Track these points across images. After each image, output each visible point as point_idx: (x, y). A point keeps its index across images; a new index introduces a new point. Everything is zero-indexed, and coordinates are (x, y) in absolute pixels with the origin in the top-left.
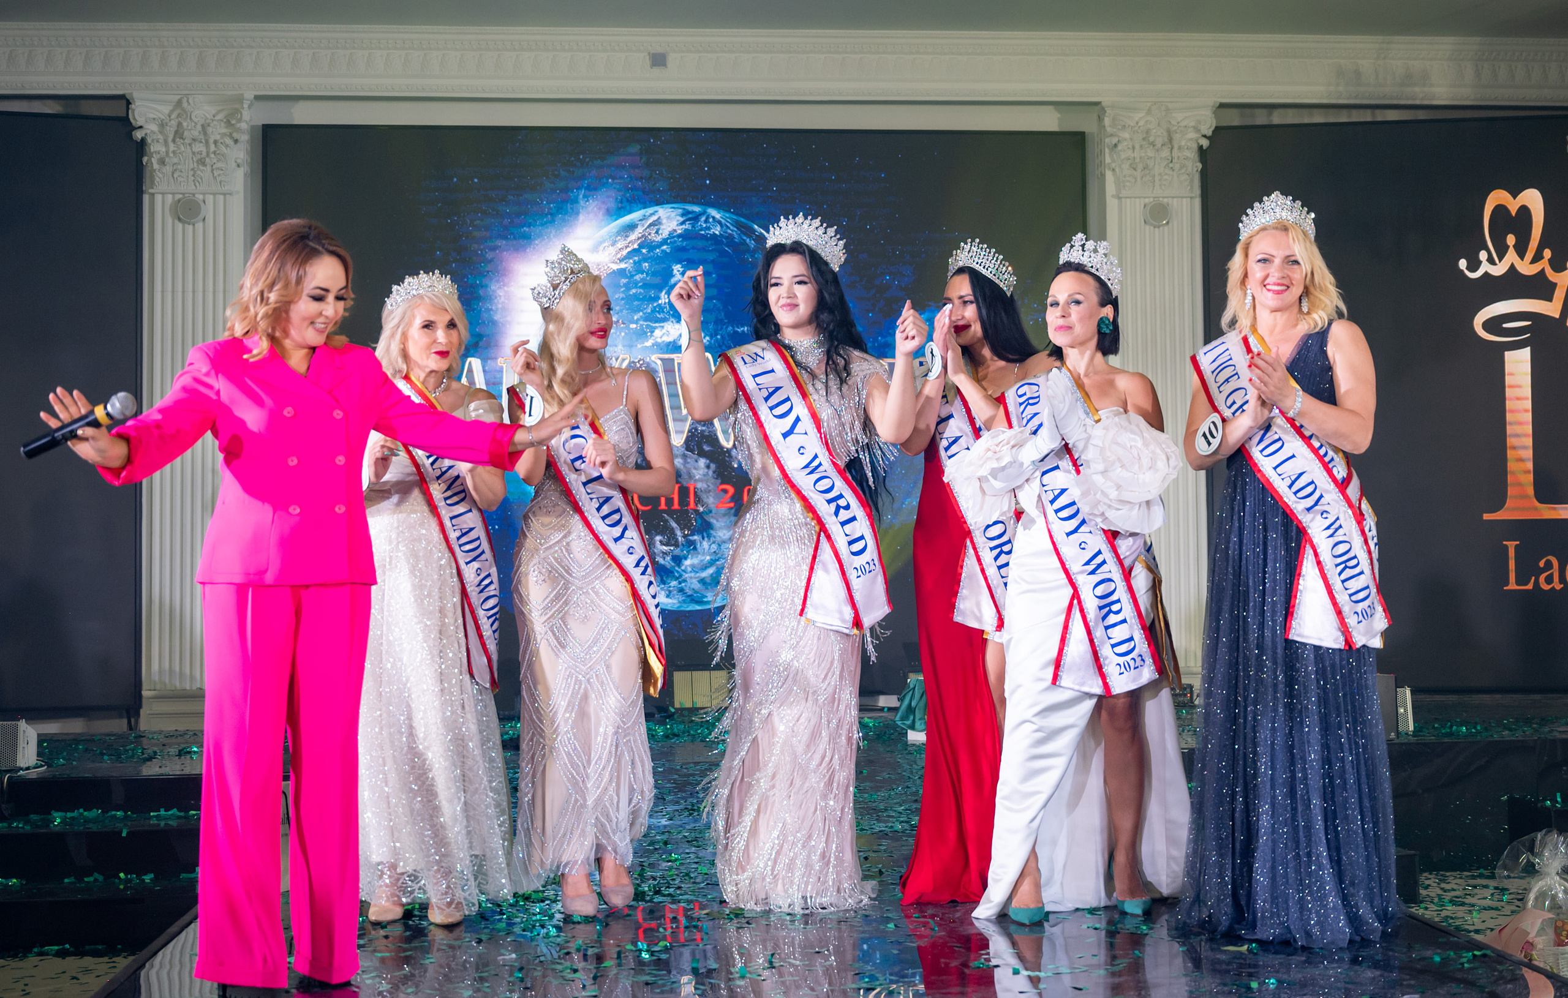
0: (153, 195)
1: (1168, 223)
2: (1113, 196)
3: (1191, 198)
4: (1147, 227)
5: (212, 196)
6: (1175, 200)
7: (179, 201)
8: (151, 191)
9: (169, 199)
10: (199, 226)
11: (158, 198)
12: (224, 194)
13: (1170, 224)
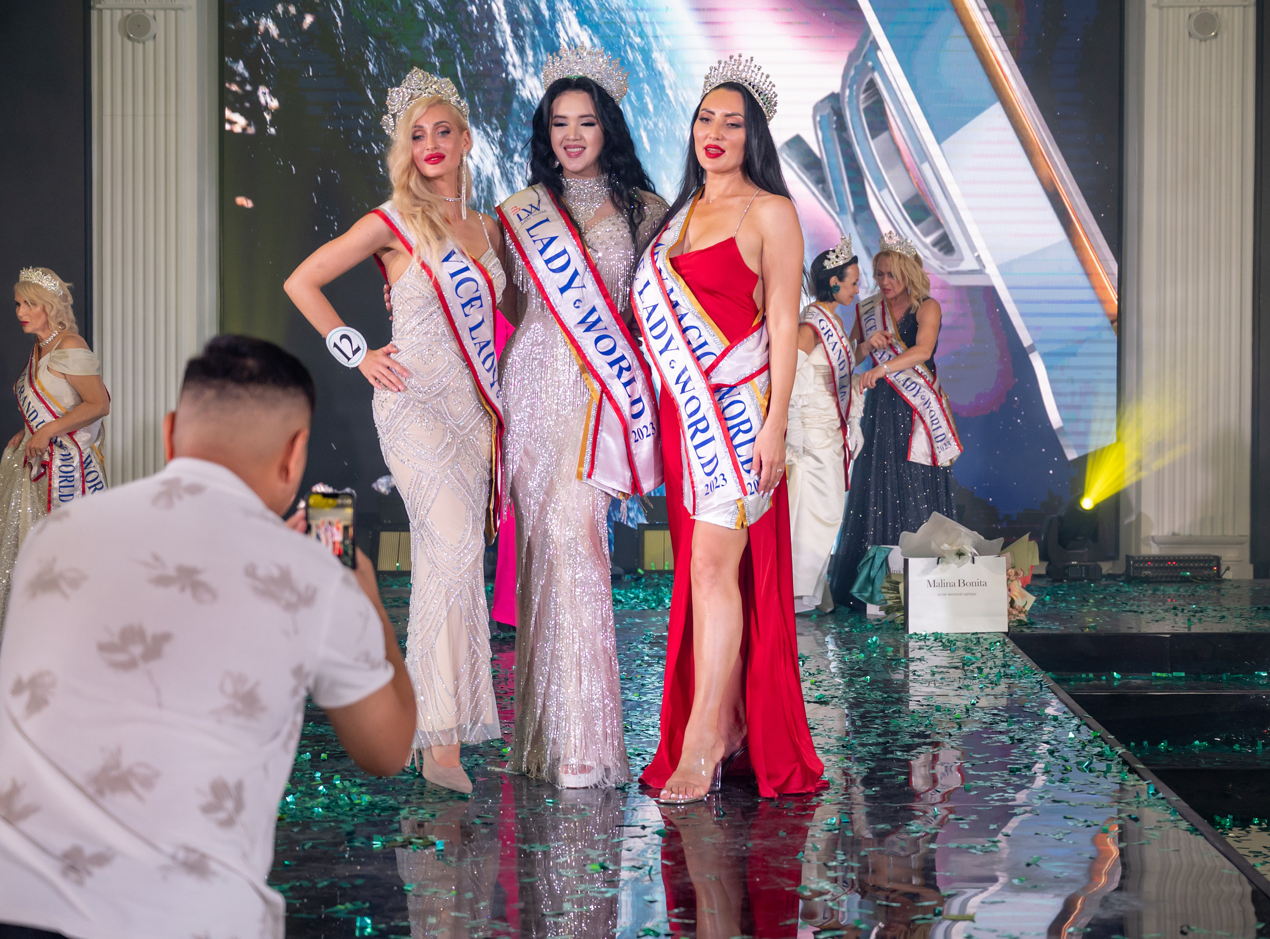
0: (101, 10)
1: (1216, 35)
2: (1154, 6)
3: (1245, 7)
4: (1192, 40)
5: (162, 12)
6: (1225, 9)
7: (128, 16)
8: (98, 6)
9: (118, 15)
10: (150, 44)
11: (107, 14)
12: (176, 10)
13: (1219, 36)
